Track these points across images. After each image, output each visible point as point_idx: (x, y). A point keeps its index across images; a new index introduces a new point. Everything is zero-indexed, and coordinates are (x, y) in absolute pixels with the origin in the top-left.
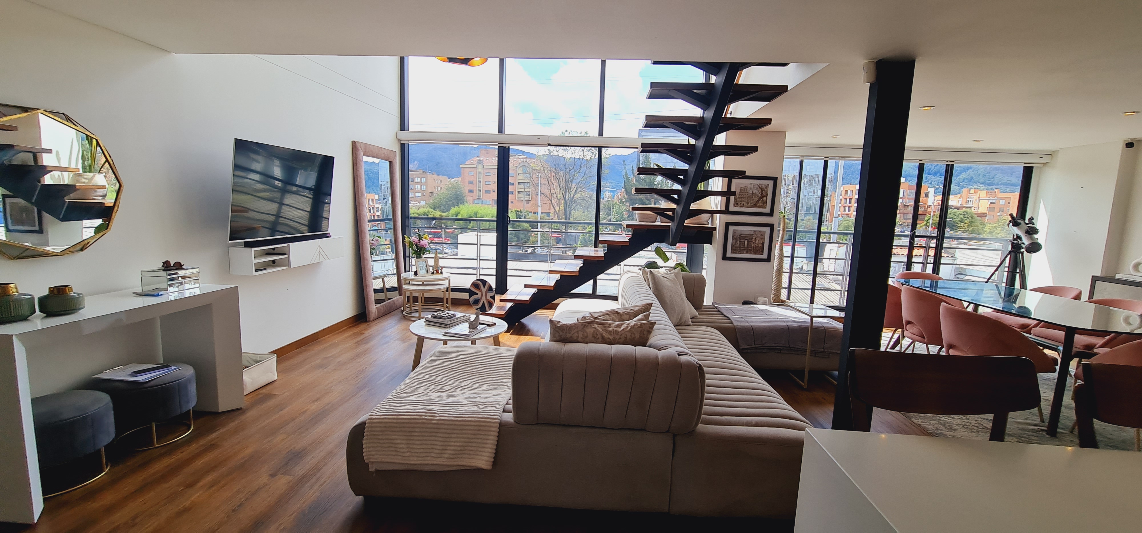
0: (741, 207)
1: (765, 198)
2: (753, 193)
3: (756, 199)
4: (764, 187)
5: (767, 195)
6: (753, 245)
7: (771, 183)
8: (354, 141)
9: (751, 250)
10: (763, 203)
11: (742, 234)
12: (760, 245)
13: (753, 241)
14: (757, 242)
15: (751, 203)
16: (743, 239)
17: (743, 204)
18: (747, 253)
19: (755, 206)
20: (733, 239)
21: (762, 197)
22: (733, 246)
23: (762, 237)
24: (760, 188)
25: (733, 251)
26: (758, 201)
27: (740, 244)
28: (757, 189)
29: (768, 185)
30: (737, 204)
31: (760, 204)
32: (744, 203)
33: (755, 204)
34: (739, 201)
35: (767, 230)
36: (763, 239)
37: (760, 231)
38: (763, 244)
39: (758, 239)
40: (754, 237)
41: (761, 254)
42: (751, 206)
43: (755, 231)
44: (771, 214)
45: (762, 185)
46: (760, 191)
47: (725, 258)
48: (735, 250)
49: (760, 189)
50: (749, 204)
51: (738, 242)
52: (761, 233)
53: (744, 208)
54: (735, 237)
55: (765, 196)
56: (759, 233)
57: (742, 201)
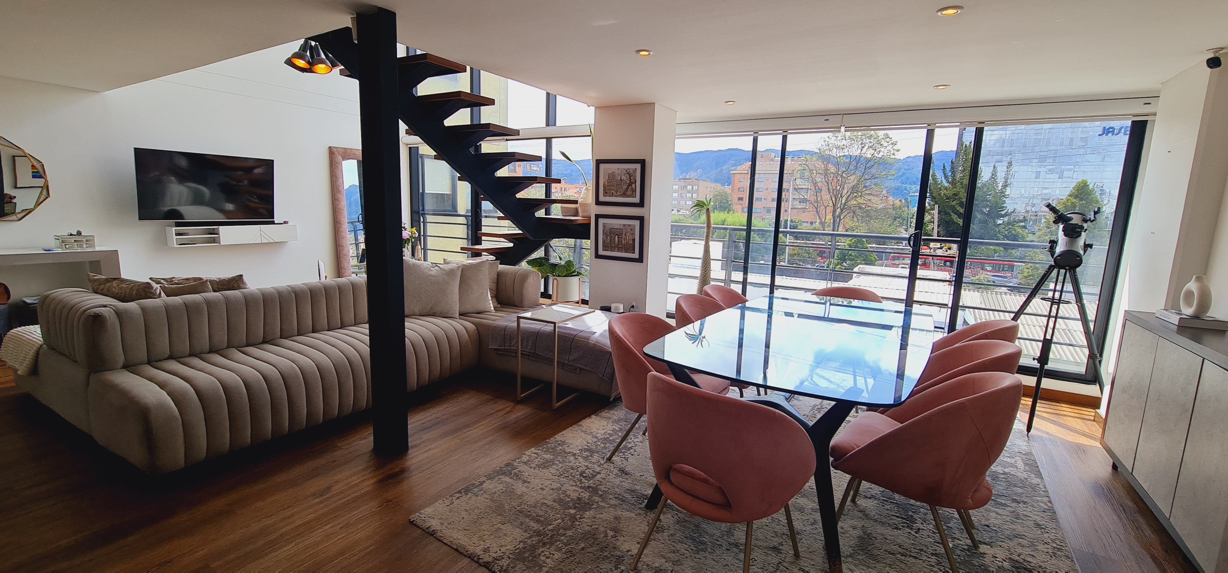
0: (610, 196)
1: (634, 186)
2: (621, 180)
3: (625, 187)
4: (631, 172)
5: (636, 181)
6: (623, 242)
7: (638, 166)
8: (330, 147)
9: (622, 248)
10: (633, 191)
11: (612, 228)
12: (631, 242)
13: (624, 237)
14: (627, 238)
15: (620, 192)
16: (614, 234)
17: (612, 194)
18: (618, 251)
19: (624, 195)
20: (603, 234)
21: (630, 184)
22: (604, 242)
23: (632, 232)
24: (628, 173)
25: (605, 248)
26: (627, 189)
27: (610, 240)
28: (624, 175)
29: (636, 169)
30: (606, 193)
31: (629, 193)
32: (613, 192)
33: (624, 193)
34: (608, 190)
35: (637, 223)
36: (633, 234)
37: (629, 225)
38: (634, 240)
39: (628, 234)
40: (624, 232)
41: (633, 253)
42: (621, 195)
43: (624, 225)
44: (641, 204)
45: (629, 169)
46: (628, 177)
47: (598, 256)
48: (606, 247)
49: (628, 175)
50: (619, 193)
51: (609, 238)
52: (631, 228)
53: (613, 197)
54: (605, 232)
55: (634, 183)
56: (629, 227)
57: (610, 190)
